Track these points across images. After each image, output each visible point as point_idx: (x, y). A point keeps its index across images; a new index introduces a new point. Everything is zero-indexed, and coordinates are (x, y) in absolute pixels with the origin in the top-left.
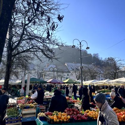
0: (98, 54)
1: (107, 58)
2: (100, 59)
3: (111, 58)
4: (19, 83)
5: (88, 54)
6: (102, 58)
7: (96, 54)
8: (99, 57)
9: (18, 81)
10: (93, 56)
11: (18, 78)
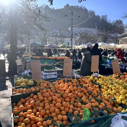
0: (106, 16)
1: (116, 20)
2: (108, 22)
3: (119, 21)
4: (24, 47)
5: (95, 16)
6: (110, 21)
7: (105, 16)
8: (107, 19)
9: (23, 46)
10: (101, 18)
11: (23, 43)
